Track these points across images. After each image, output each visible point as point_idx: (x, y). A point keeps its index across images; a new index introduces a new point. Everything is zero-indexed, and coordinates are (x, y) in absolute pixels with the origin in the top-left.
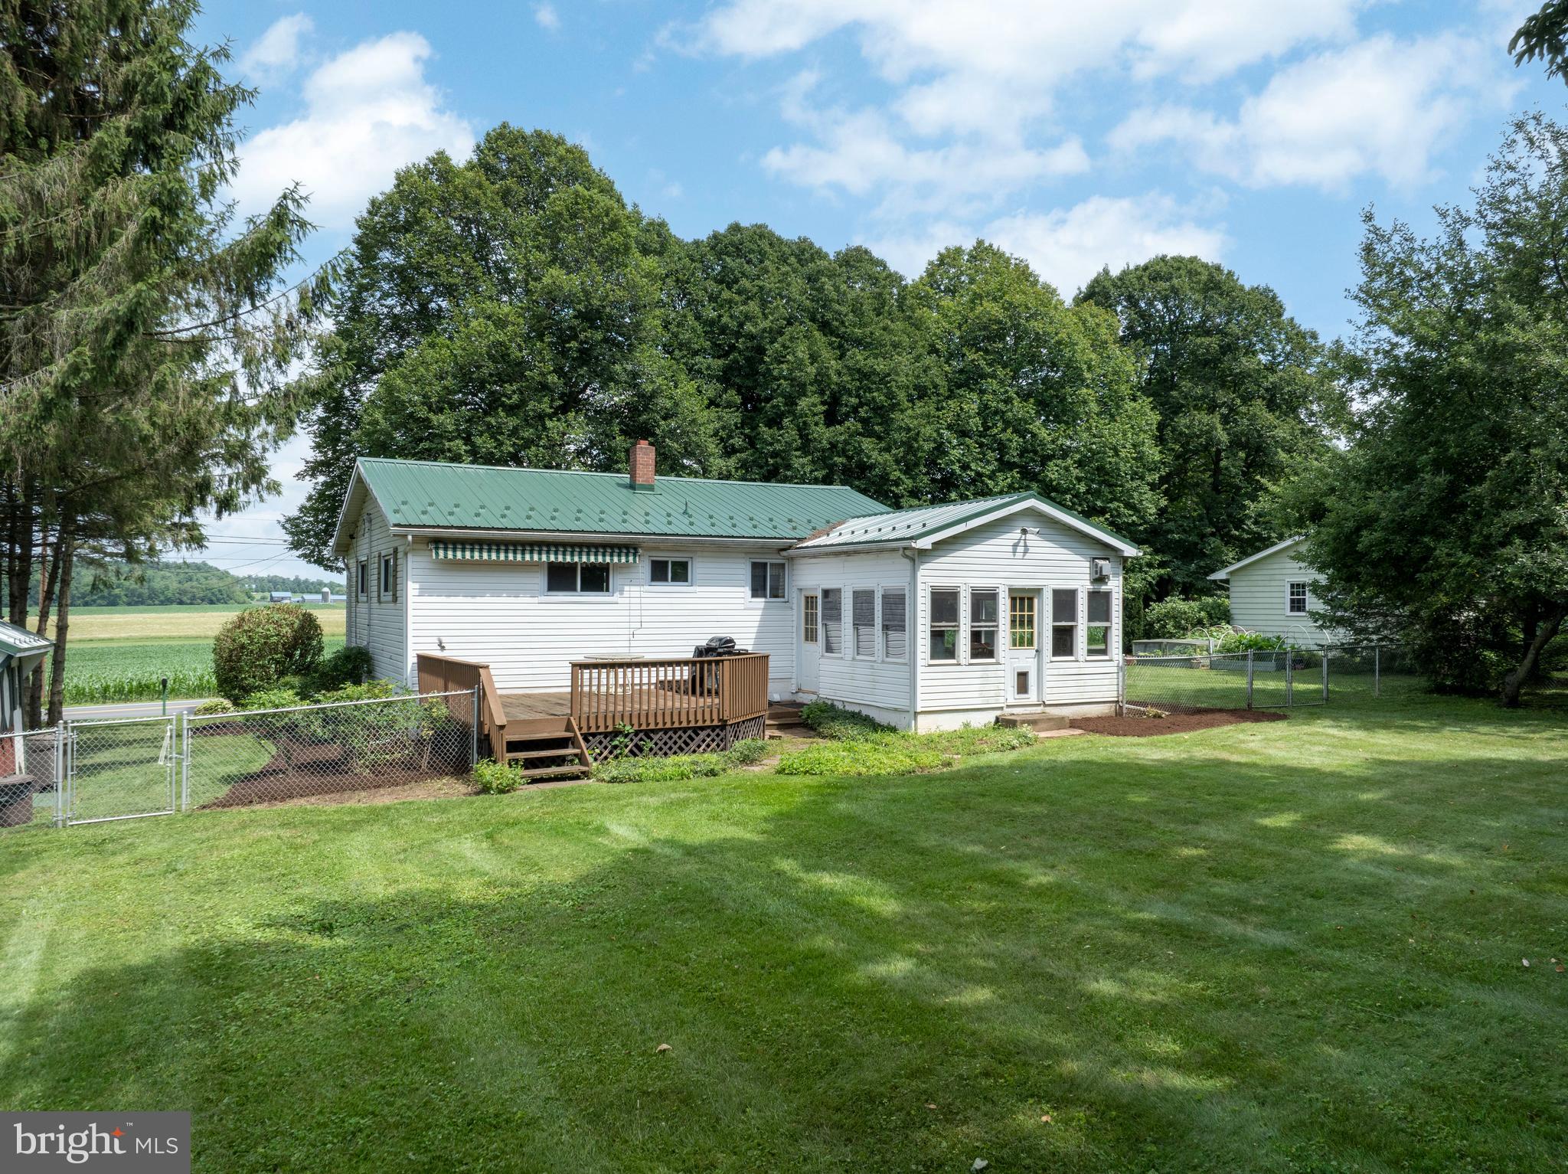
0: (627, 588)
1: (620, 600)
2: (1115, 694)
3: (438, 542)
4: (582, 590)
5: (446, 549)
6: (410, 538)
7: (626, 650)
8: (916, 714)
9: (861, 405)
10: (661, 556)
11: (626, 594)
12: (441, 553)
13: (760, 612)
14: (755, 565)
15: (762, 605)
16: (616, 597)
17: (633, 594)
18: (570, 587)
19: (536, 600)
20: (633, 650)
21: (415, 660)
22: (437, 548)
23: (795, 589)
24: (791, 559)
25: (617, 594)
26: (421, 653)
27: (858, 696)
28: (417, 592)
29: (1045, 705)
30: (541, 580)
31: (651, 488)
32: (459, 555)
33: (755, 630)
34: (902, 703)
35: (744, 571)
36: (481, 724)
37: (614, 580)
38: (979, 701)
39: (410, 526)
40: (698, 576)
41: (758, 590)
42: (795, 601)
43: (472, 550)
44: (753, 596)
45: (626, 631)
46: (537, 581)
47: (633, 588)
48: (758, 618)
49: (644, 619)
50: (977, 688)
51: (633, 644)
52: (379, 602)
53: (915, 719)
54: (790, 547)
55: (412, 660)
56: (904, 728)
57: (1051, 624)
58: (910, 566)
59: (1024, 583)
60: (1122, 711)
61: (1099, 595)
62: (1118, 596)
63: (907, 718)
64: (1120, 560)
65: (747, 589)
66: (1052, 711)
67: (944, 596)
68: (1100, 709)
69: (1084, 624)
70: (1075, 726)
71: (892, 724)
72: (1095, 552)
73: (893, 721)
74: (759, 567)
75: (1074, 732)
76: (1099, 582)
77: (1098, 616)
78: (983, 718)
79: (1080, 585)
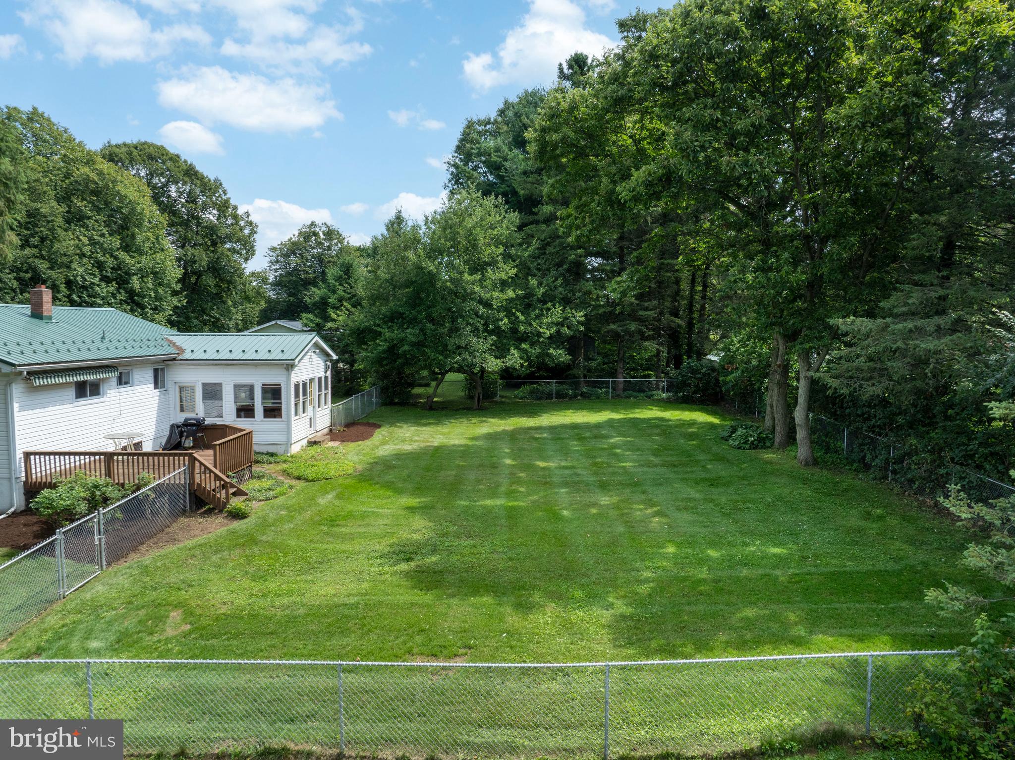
0: (108, 392)
1: (107, 400)
2: (329, 422)
4: (90, 396)
5: (39, 379)
6: (25, 373)
8: (291, 444)
11: (109, 395)
12: (37, 381)
13: (158, 398)
15: (158, 394)
16: (104, 399)
17: (113, 395)
19: (71, 405)
22: (35, 379)
25: (106, 396)
26: (23, 449)
28: (18, 409)
29: (317, 432)
30: (72, 392)
34: (282, 439)
35: (150, 375)
37: (103, 388)
38: (303, 435)
39: (25, 365)
40: (135, 380)
41: (156, 385)
42: (171, 389)
45: (110, 418)
46: (71, 394)
47: (113, 391)
48: (157, 401)
50: (303, 428)
51: (113, 426)
53: (291, 447)
54: (175, 359)
56: (282, 453)
57: (317, 393)
58: (285, 372)
59: (311, 376)
60: (331, 430)
61: (326, 378)
62: (329, 378)
63: (283, 447)
64: (331, 361)
65: (152, 385)
66: (318, 434)
67: (297, 386)
68: (326, 431)
69: (323, 392)
70: (332, 440)
71: (271, 451)
72: (325, 359)
73: (271, 449)
74: (156, 371)
75: (338, 443)
76: (326, 372)
77: (326, 388)
78: (305, 442)
79: (322, 374)
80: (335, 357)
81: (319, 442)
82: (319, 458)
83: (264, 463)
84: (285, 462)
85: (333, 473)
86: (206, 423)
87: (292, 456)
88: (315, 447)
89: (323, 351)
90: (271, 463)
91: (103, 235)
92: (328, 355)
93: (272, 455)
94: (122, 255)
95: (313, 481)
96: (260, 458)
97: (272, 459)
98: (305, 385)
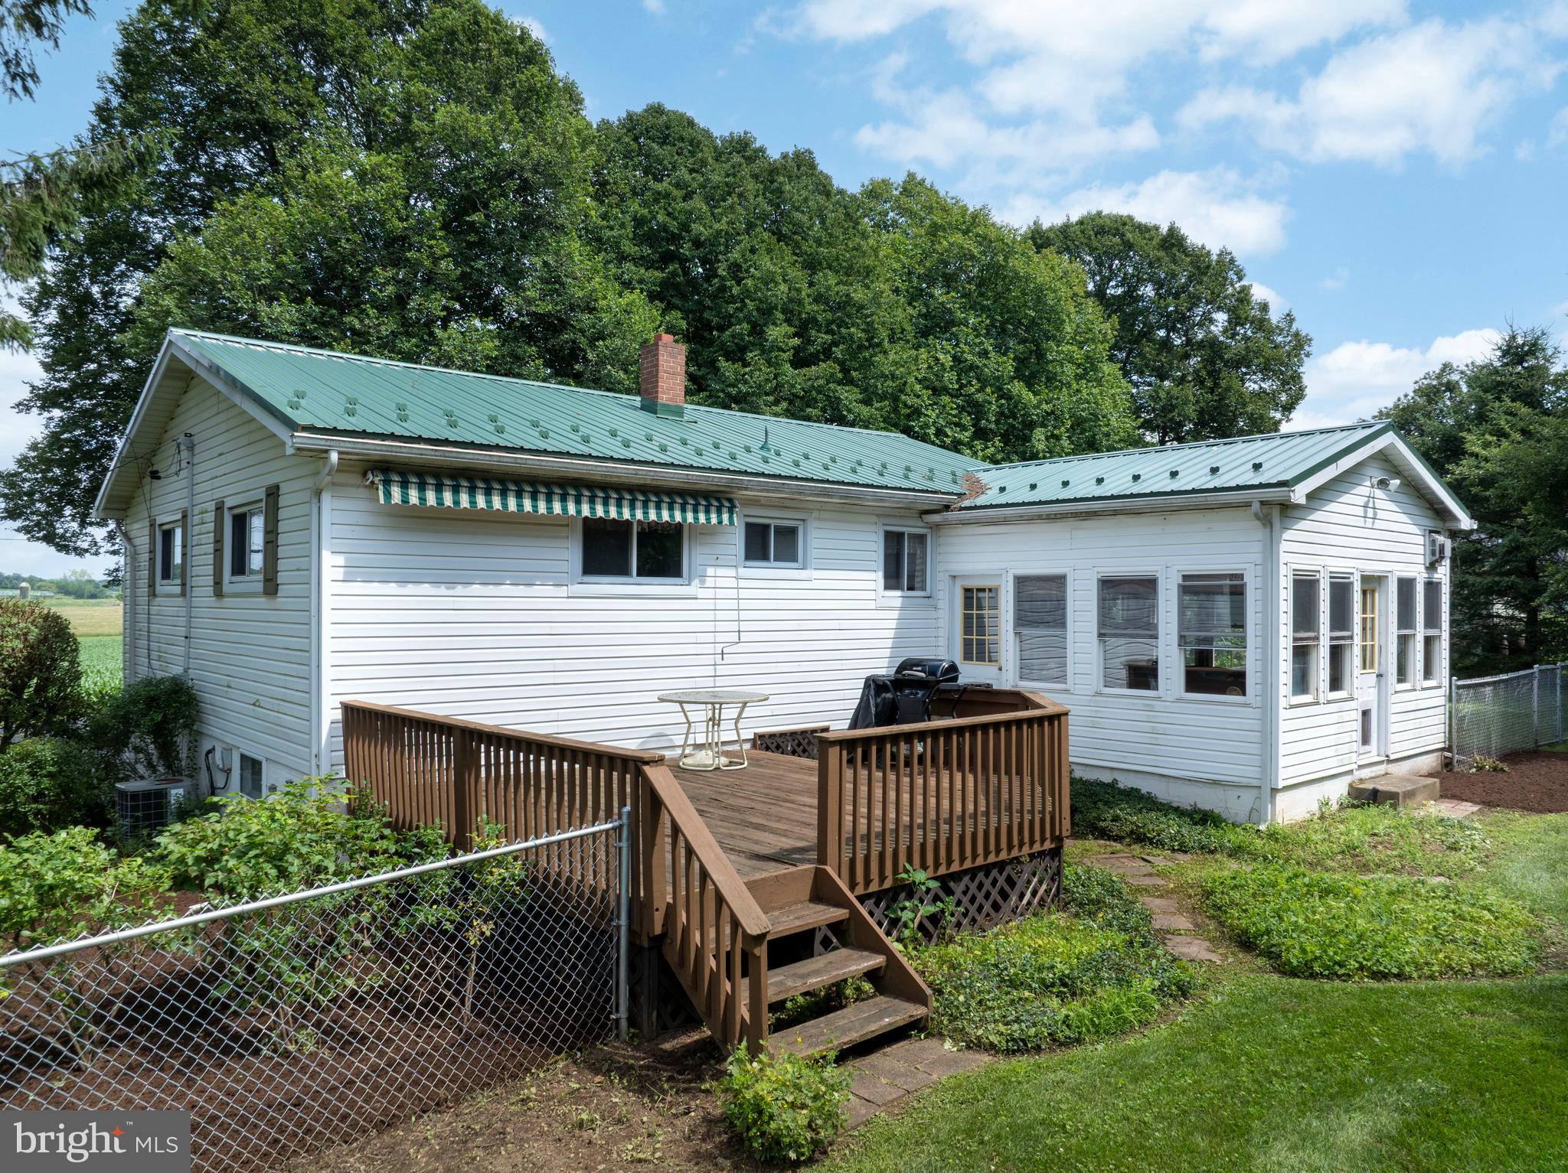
0: (710, 571)
1: (701, 593)
2: (1441, 737)
3: (387, 469)
4: (641, 573)
5: (404, 485)
6: (334, 457)
7: (710, 682)
8: (1275, 791)
9: (835, 344)
10: (761, 516)
11: (709, 582)
12: (396, 492)
13: (895, 614)
14: (889, 535)
15: (898, 603)
16: (693, 589)
17: (720, 582)
18: (619, 569)
19: (563, 591)
20: (720, 681)
21: (338, 715)
22: (387, 483)
23: (941, 576)
24: (936, 527)
25: (696, 582)
26: (348, 699)
27: (1107, 755)
28: (339, 574)
29: (1390, 761)
30: (572, 553)
31: (679, 412)
32: (431, 497)
33: (889, 643)
34: (1246, 771)
35: (874, 547)
36: (639, 908)
37: (692, 556)
38: (1333, 762)
39: (334, 431)
40: (813, 553)
41: (892, 579)
42: (941, 595)
43: (456, 490)
44: (887, 587)
45: (709, 649)
46: (565, 554)
47: (721, 571)
48: (893, 624)
49: (744, 626)
50: (1332, 740)
51: (721, 670)
52: (219, 593)
53: (1273, 802)
54: (947, 508)
55: (330, 714)
56: (1242, 817)
57: (1393, 631)
58: (1255, 533)
59: (1374, 568)
60: (1448, 764)
61: (1432, 587)
62: (1446, 590)
63: (1248, 798)
64: (1454, 534)
65: (879, 576)
66: (1393, 769)
67: (1305, 589)
68: (1430, 762)
69: (1420, 632)
70: (1447, 794)
71: (1205, 805)
72: (1430, 523)
73: (1207, 800)
74: (894, 542)
75: (1467, 809)
76: (1432, 567)
77: (1432, 620)
78: (1337, 791)
79: (1418, 572)
80: (1466, 522)
81: (1393, 796)
82: (1374, 856)
83: (1160, 844)
84: (1236, 852)
85: (1414, 947)
86: (962, 680)
87: (1273, 836)
88: (1373, 810)
89: (1416, 491)
90: (1183, 849)
91: (985, 354)
92: (1440, 512)
93: (1204, 818)
94: (1018, 388)
95: (1305, 971)
96: (1152, 824)
97: (1192, 834)
98: (1341, 591)
